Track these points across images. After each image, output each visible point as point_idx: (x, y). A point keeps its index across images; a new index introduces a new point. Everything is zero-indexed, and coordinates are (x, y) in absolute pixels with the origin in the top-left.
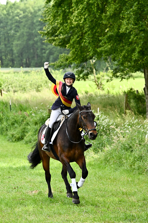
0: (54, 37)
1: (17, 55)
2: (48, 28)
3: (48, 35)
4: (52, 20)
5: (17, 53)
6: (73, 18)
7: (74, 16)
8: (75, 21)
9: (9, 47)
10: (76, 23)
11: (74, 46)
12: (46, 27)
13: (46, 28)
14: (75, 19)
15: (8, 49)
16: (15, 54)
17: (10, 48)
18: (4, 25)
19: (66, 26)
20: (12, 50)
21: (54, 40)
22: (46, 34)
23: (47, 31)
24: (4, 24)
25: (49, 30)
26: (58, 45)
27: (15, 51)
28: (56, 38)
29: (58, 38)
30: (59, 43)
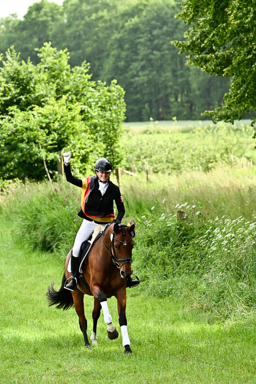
0: (205, 54)
1: (198, 93)
2: (193, 35)
3: (192, 50)
4: (191, 16)
5: (199, 89)
6: (232, 12)
7: (233, 8)
8: (236, 18)
9: (182, 75)
10: (236, 23)
11: (240, 72)
12: (189, 32)
13: (189, 34)
14: (236, 14)
15: (180, 80)
16: (194, 91)
17: (184, 79)
18: (171, 29)
19: (224, 29)
20: (188, 83)
21: (206, 61)
22: (189, 46)
23: (191, 41)
24: (170, 27)
25: (194, 39)
26: (214, 71)
27: (194, 85)
28: (208, 56)
29: (213, 55)
30: (216, 66)
